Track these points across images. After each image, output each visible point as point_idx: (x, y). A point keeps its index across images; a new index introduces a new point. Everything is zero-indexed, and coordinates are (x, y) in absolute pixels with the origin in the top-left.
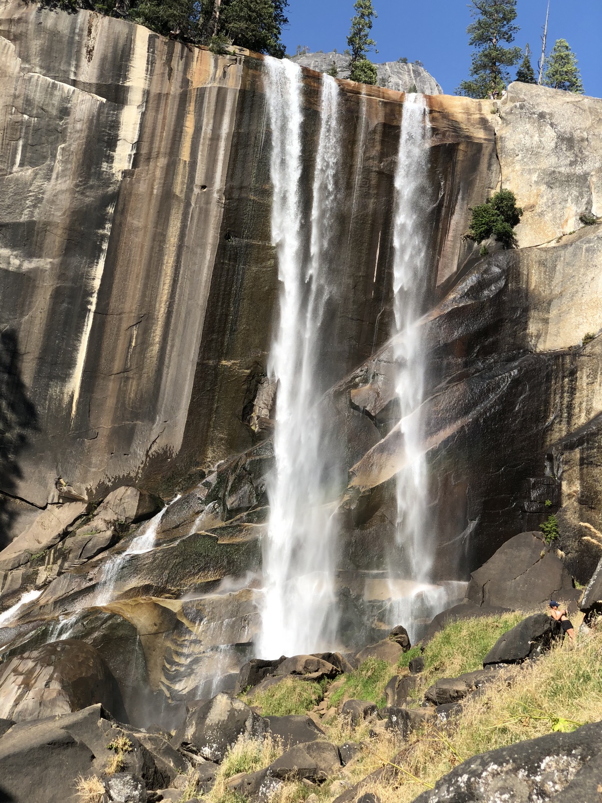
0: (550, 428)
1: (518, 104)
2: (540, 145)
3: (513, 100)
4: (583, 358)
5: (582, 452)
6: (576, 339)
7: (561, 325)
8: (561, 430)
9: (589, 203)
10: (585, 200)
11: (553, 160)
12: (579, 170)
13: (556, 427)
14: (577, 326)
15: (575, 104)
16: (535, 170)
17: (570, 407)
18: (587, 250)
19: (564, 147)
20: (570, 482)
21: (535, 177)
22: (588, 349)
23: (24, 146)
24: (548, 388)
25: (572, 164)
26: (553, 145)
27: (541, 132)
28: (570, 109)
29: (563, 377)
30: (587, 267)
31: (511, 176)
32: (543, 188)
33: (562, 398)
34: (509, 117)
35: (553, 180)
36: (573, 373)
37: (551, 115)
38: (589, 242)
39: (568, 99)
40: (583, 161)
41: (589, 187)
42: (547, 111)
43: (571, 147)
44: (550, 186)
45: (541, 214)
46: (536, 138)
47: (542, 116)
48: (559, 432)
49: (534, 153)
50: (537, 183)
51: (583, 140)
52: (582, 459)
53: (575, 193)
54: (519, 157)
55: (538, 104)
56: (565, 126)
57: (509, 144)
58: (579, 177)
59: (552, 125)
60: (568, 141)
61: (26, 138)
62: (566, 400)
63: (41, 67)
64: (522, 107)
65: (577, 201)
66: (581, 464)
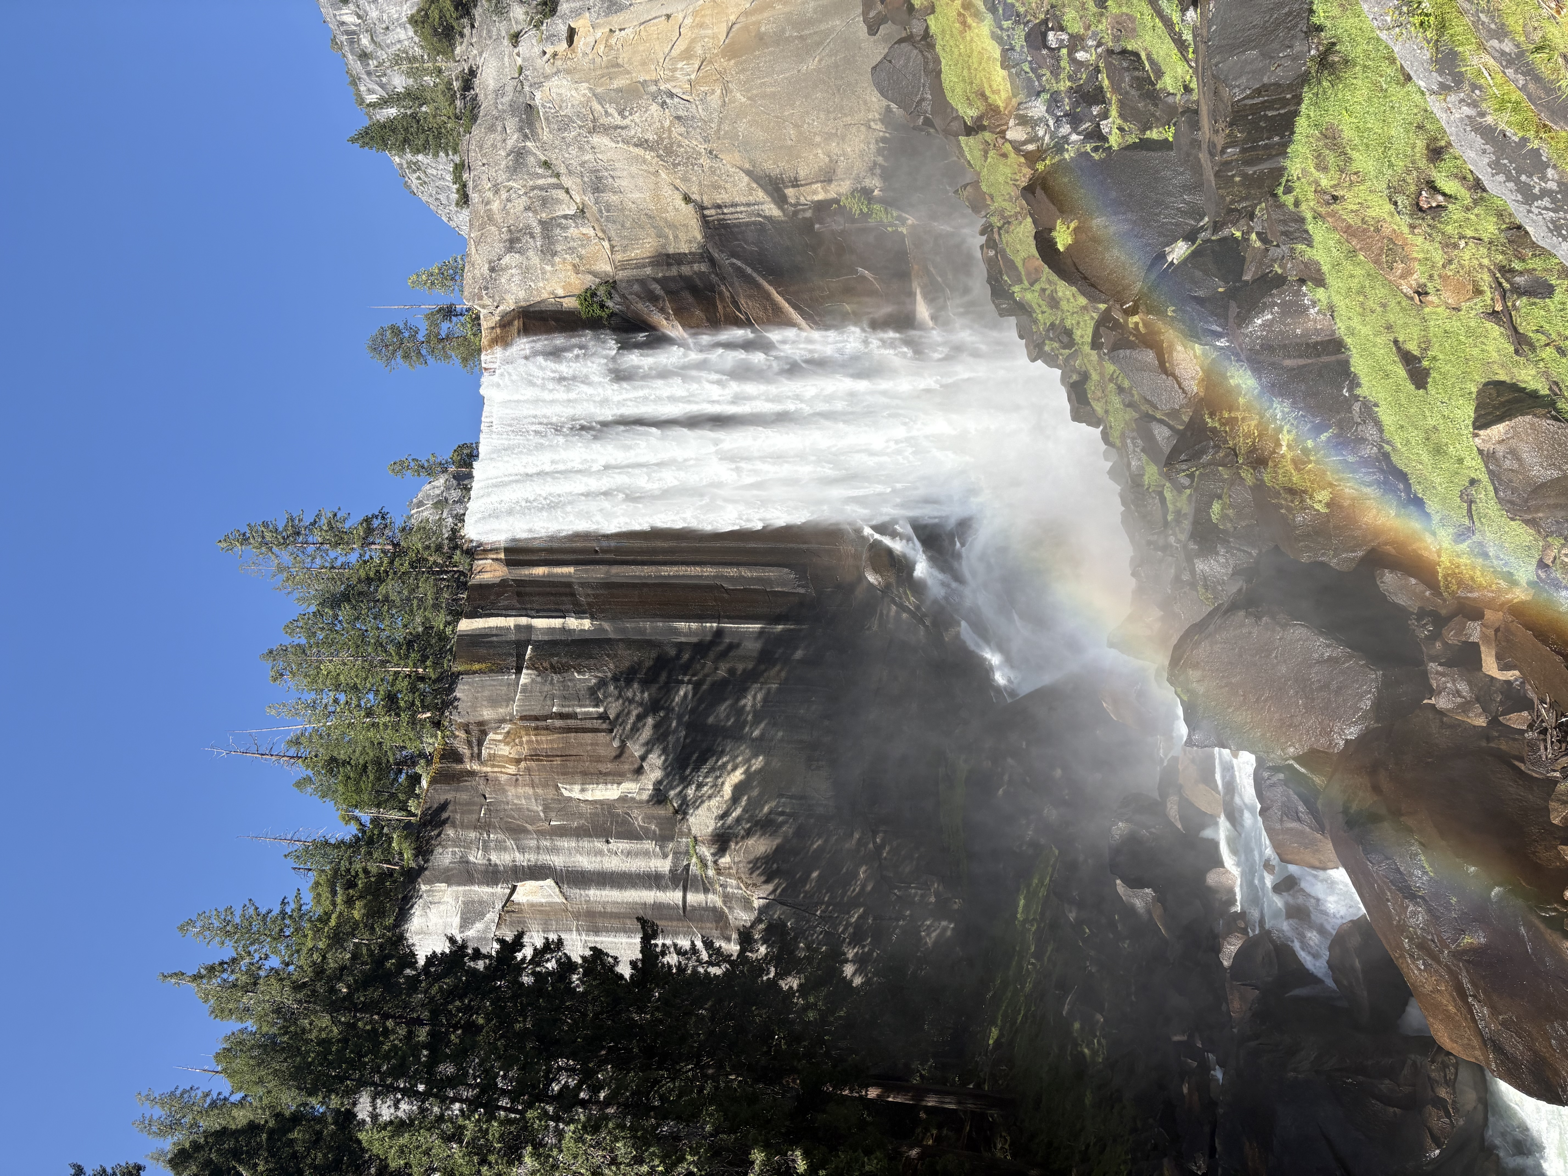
0: (769, 218)
1: (484, 292)
2: (519, 266)
3: (481, 298)
4: (705, 198)
5: (787, 187)
6: (688, 210)
7: (678, 224)
8: (770, 209)
9: (565, 217)
10: (563, 221)
11: (531, 253)
12: (537, 230)
13: (767, 213)
14: (677, 210)
15: (477, 243)
16: (542, 269)
17: (748, 205)
18: (608, 211)
19: (518, 245)
20: (815, 192)
21: (548, 268)
22: (694, 197)
23: (581, 706)
24: (735, 225)
25: (532, 236)
26: (517, 256)
27: (507, 267)
28: (483, 248)
29: (723, 214)
30: (623, 210)
31: (549, 289)
32: (557, 259)
33: (741, 212)
34: (497, 298)
35: (548, 251)
36: (719, 207)
37: (490, 263)
38: (600, 211)
39: (473, 251)
40: (528, 227)
41: (552, 219)
42: (487, 266)
43: (518, 240)
44: (555, 254)
45: (581, 257)
46: (513, 271)
47: (492, 270)
48: (771, 210)
49: (526, 271)
50: (553, 266)
51: (510, 231)
52: (793, 186)
53: (558, 231)
54: (532, 284)
55: (482, 275)
56: (499, 248)
57: (522, 294)
58: (543, 229)
59: (499, 260)
60: (512, 244)
61: (573, 706)
62: (742, 209)
63: (507, 706)
64: (486, 288)
65: (565, 228)
66: (798, 186)
